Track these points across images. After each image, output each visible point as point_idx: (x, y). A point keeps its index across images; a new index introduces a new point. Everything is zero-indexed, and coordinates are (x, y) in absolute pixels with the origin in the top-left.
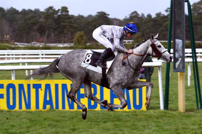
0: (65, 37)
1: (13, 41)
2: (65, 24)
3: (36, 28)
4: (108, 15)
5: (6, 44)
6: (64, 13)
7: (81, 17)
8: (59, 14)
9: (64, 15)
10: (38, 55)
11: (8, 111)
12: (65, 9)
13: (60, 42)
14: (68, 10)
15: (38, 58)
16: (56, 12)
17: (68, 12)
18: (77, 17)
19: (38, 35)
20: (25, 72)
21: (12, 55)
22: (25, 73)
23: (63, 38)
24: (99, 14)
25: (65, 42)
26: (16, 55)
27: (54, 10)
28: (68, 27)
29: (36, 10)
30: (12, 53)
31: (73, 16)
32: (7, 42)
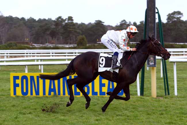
0: (71, 40)
1: (32, 43)
2: (71, 30)
3: (48, 32)
4: (104, 23)
5: (26, 45)
6: (70, 21)
7: (83, 24)
8: (66, 22)
9: (70, 23)
10: (49, 53)
11: (22, 97)
12: (70, 18)
13: (67, 44)
14: (73, 19)
15: (49, 56)
16: (64, 21)
17: (72, 20)
18: (80, 24)
19: (50, 38)
20: (39, 66)
21: (30, 53)
22: (39, 68)
23: (69, 41)
24: (97, 22)
25: (70, 44)
26: (33, 53)
27: (62, 19)
28: (73, 32)
29: (49, 19)
30: (30, 52)
31: (77, 24)
32: (27, 43)
